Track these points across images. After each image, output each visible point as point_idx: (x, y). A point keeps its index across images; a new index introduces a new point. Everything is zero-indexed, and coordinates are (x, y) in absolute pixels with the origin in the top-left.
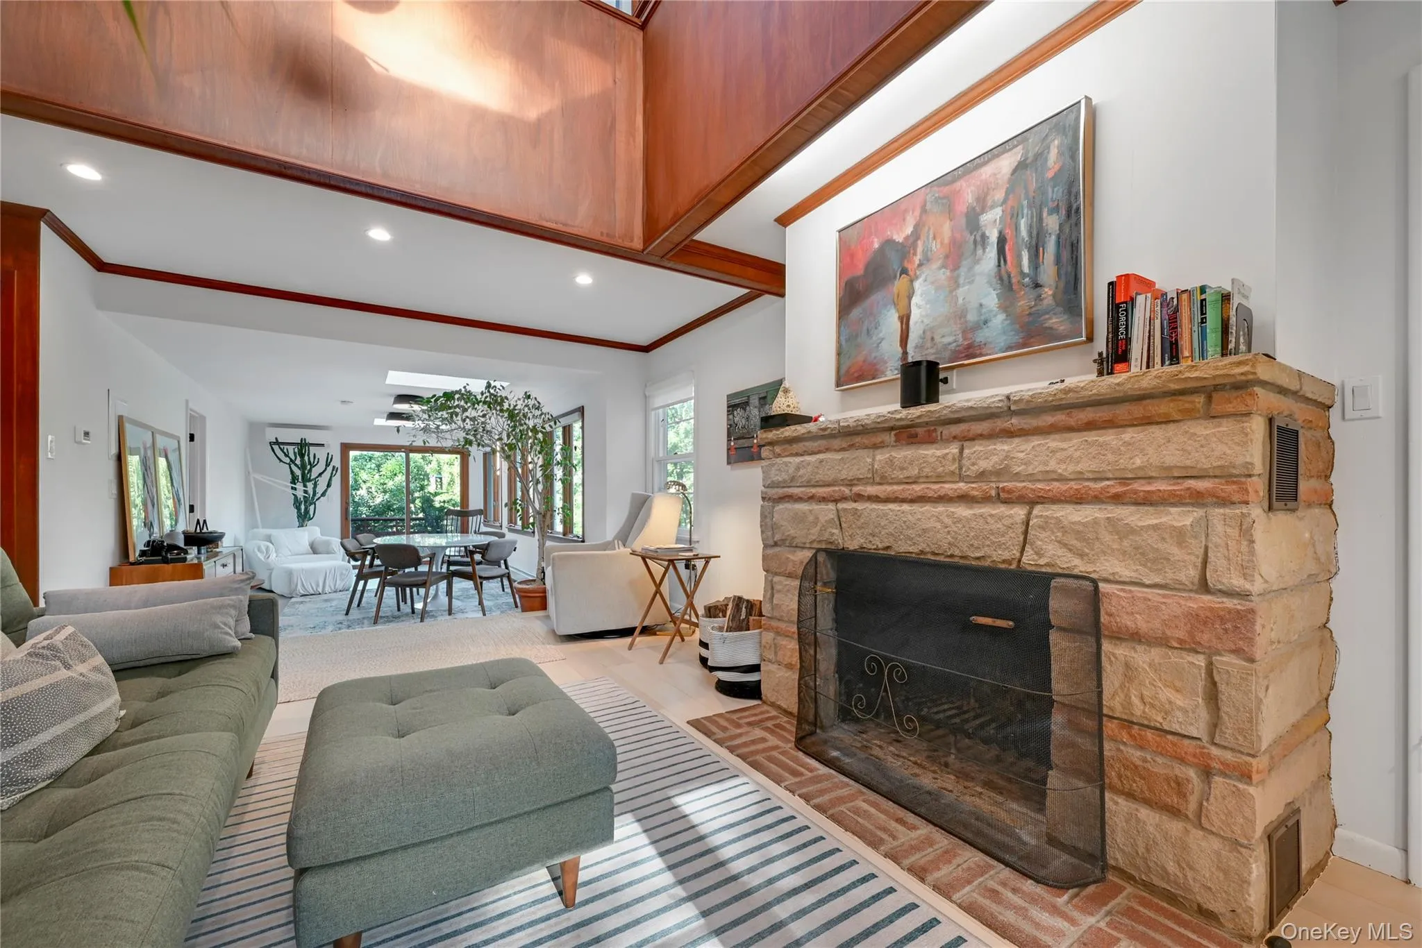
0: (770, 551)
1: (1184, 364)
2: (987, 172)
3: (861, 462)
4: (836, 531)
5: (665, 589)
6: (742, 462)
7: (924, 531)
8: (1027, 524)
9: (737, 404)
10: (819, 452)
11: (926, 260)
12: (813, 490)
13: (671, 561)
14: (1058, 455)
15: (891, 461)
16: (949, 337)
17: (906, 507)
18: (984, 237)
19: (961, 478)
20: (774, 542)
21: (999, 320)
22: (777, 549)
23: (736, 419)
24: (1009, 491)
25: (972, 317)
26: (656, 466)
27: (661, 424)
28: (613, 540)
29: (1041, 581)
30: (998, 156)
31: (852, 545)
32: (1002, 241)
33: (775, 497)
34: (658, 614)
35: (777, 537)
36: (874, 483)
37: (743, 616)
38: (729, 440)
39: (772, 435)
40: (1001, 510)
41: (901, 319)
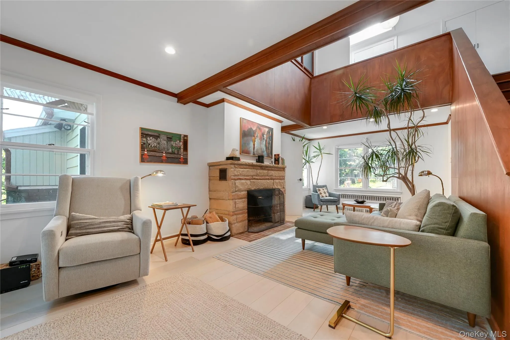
2: (265, 129)
3: (255, 172)
4: (250, 186)
8: (274, 182)
9: (149, 134)
10: (247, 169)
12: (246, 177)
15: (260, 172)
16: (260, 152)
17: (261, 181)
18: (264, 138)
19: (268, 176)
22: (236, 193)
23: (150, 142)
24: (272, 178)
31: (253, 189)
32: (266, 140)
33: (236, 179)
36: (257, 176)
39: (236, 162)
40: (271, 181)
41: (253, 145)
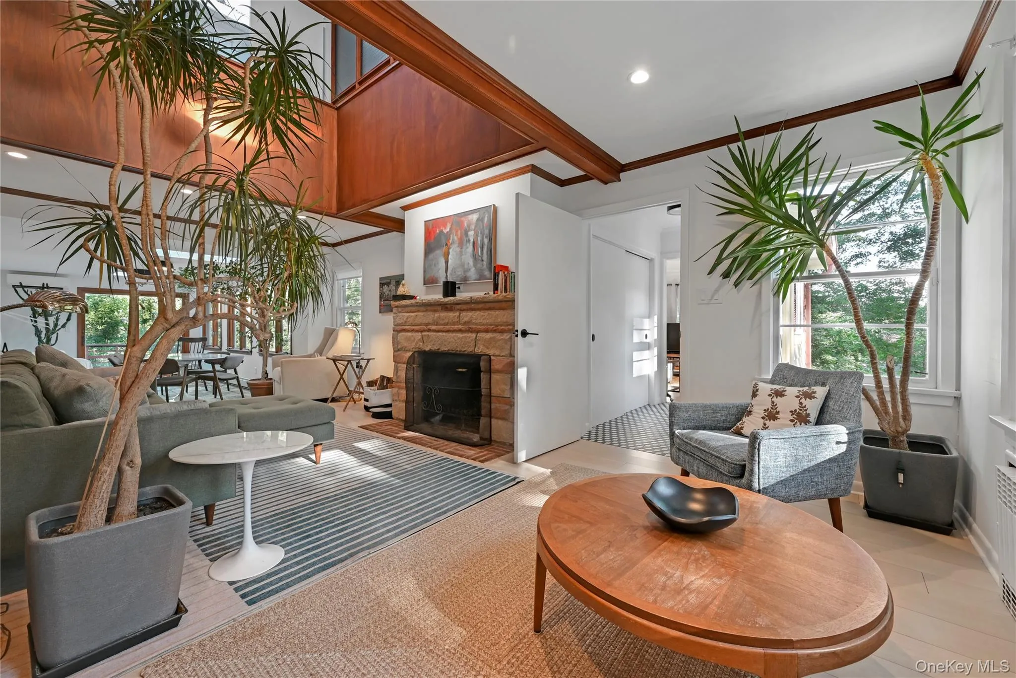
0: (396, 353)
1: (508, 293)
2: (470, 217)
3: (431, 316)
4: (421, 344)
5: (345, 376)
6: (387, 312)
7: (450, 342)
8: (476, 338)
9: (384, 282)
10: (415, 312)
11: (453, 243)
12: (414, 327)
13: (349, 361)
14: (483, 317)
15: (439, 317)
16: (460, 272)
17: (444, 334)
18: (469, 240)
19: (460, 324)
20: (397, 349)
21: (473, 270)
22: (399, 352)
23: (384, 291)
24: (472, 328)
25: (466, 267)
26: (339, 313)
27: (342, 288)
28: (314, 353)
29: (478, 357)
30: (473, 213)
31: (427, 349)
32: (474, 242)
33: (398, 330)
34: (342, 390)
35: (399, 347)
36: (434, 325)
37: (385, 384)
38: (380, 301)
39: (397, 303)
40: (470, 334)
41: (445, 262)
